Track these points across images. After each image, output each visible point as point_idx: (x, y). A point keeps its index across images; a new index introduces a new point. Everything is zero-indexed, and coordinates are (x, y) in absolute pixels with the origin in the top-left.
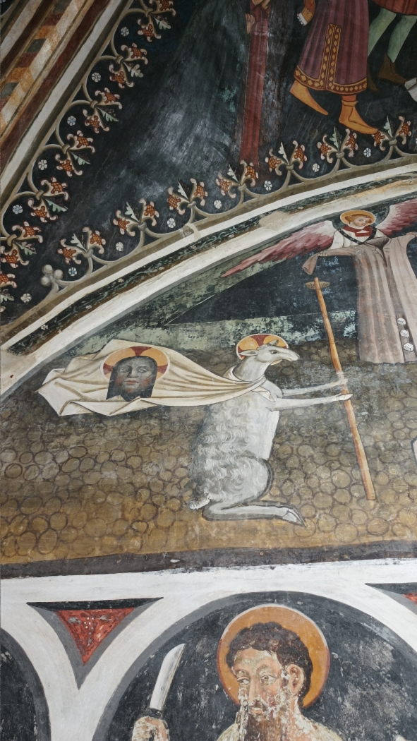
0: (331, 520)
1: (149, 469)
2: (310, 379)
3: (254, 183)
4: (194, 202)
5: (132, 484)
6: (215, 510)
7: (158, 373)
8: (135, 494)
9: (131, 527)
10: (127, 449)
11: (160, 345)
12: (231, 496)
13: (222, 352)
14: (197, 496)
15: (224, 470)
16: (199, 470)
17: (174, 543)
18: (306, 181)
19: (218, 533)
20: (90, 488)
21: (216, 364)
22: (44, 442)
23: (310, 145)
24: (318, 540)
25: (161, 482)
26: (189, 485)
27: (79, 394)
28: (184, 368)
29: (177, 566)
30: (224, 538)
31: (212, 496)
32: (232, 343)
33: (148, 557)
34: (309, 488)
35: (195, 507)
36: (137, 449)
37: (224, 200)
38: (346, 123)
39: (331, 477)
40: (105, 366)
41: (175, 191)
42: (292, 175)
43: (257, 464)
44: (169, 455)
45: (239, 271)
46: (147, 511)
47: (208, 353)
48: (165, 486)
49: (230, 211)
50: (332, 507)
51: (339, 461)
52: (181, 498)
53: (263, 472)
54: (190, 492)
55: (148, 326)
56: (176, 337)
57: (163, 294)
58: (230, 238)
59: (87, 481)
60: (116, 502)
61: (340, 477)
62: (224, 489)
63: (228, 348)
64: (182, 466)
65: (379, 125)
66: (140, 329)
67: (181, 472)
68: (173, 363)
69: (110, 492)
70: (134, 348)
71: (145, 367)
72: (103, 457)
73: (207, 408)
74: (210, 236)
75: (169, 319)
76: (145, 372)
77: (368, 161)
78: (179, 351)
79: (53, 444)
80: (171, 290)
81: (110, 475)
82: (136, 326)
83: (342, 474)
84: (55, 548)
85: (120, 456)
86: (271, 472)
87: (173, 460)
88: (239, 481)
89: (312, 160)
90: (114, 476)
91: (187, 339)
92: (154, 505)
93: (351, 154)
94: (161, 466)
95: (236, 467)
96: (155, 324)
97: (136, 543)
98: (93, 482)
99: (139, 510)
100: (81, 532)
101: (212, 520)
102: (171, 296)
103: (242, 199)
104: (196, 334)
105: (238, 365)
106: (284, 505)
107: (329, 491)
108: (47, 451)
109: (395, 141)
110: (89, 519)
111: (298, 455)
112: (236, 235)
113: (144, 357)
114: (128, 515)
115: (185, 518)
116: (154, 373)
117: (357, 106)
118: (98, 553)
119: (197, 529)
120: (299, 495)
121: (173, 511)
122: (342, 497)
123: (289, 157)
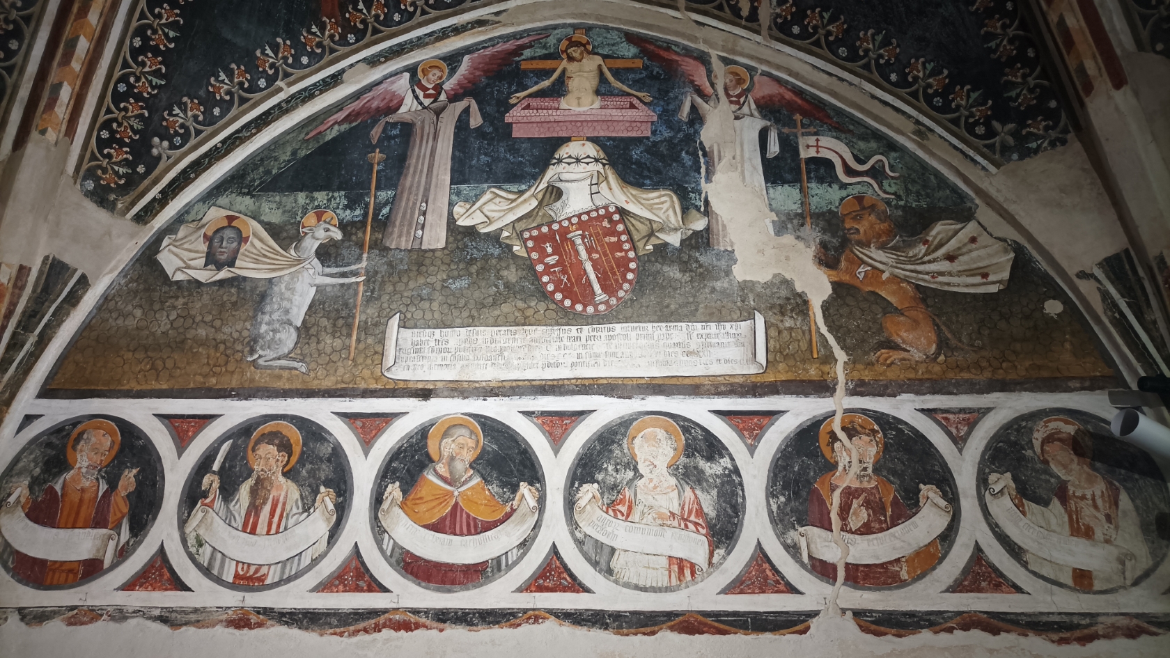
0: (325, 372)
1: (226, 330)
2: (343, 260)
3: (337, 38)
4: (281, 61)
5: (215, 339)
6: (261, 362)
7: (243, 244)
8: (216, 348)
9: (212, 370)
10: (214, 313)
11: (246, 215)
12: (272, 353)
13: (290, 227)
14: (252, 351)
15: (271, 333)
16: (257, 332)
17: (234, 383)
18: (387, 30)
19: (260, 377)
20: (189, 341)
21: (284, 239)
22: (161, 302)
24: (315, 385)
25: (232, 340)
26: (248, 343)
27: (185, 262)
28: (261, 240)
29: (235, 396)
30: (263, 381)
31: (261, 352)
32: (299, 219)
33: (220, 390)
34: (318, 350)
35: (249, 359)
36: (220, 313)
37: (311, 55)
39: (332, 343)
40: (205, 235)
41: (263, 53)
42: (375, 27)
43: (292, 330)
44: (240, 319)
45: (320, 132)
46: (222, 360)
47: (280, 227)
48: (234, 342)
49: (317, 65)
50: (328, 363)
51: (340, 331)
52: (242, 352)
53: (294, 335)
54: (248, 349)
55: (240, 193)
56: (260, 208)
57: (255, 157)
58: (316, 96)
59: (188, 336)
60: (204, 352)
61: (338, 343)
62: (269, 347)
63: (295, 223)
64: (246, 329)
66: (234, 195)
67: (245, 333)
68: (255, 235)
69: (201, 345)
70: (228, 217)
71: (233, 238)
72: (198, 318)
73: (270, 280)
74: (299, 92)
75: (257, 186)
76: (232, 243)
77: (450, 6)
78: (260, 222)
79: (167, 304)
80: (262, 152)
81: (202, 332)
82: (232, 192)
83: (340, 341)
84: (168, 380)
85: (208, 318)
86: (299, 337)
87: (242, 323)
88: (278, 342)
89: (392, 10)
90: (204, 334)
91: (267, 210)
92: (227, 356)
93: (432, 2)
94: (233, 328)
95: (279, 332)
96: (246, 190)
97: (213, 380)
98: (191, 337)
99: (217, 359)
100: (183, 371)
101: (258, 368)
102: (262, 160)
103: (327, 53)
104: (274, 206)
105: (299, 241)
106: (301, 361)
107: (329, 353)
108: (163, 309)
110: (188, 363)
111: (318, 325)
112: (322, 92)
113: (234, 227)
114: (210, 362)
115: (243, 366)
116: (240, 244)
118: (192, 385)
119: (248, 374)
120: (311, 355)
121: (237, 361)
122: (335, 357)
123: (369, 11)
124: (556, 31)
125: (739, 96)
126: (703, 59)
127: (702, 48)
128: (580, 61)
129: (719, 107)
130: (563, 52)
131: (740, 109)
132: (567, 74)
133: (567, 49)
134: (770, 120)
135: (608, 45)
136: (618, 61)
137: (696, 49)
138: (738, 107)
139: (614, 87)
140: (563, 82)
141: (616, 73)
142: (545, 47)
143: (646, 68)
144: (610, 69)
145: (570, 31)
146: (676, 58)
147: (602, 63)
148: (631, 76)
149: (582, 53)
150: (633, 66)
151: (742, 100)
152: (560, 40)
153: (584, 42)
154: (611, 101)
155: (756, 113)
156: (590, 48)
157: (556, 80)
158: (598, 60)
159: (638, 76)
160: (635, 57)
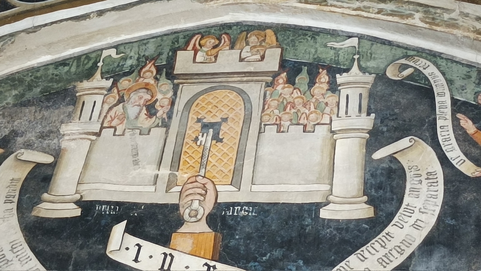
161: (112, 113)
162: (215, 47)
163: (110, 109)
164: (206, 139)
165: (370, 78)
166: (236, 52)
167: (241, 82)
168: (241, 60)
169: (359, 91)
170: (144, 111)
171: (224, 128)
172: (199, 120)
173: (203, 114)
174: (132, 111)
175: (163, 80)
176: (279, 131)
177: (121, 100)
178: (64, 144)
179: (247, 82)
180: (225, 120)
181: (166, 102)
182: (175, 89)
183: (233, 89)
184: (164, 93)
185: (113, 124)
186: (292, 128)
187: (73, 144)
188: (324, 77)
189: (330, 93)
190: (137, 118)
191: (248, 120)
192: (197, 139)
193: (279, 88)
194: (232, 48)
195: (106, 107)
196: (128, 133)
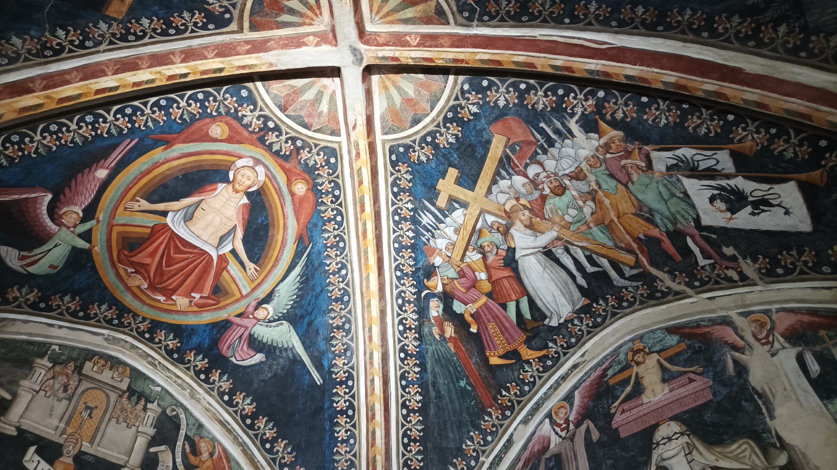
3: (500, 417)
4: (478, 445)
18: (525, 399)
23: (517, 380)
38: (528, 358)
42: (517, 401)
49: (497, 439)
65: (546, 347)
77: (552, 366)
89: (522, 386)
93: (541, 369)
103: (499, 428)
109: (560, 348)
117: (527, 347)
123: (510, 394)
124: (623, 349)
125: (767, 337)
126: (727, 322)
127: (722, 314)
128: (644, 362)
129: (755, 352)
130: (631, 361)
131: (772, 347)
132: (640, 376)
133: (633, 358)
134: (800, 346)
135: (658, 342)
136: (668, 351)
137: (719, 317)
138: (770, 346)
139: (673, 371)
140: (639, 382)
141: (670, 360)
142: (619, 363)
143: (689, 347)
144: (665, 359)
145: (630, 344)
146: (707, 330)
147: (659, 357)
148: (682, 358)
149: (643, 357)
150: (680, 349)
151: (771, 339)
152: (627, 354)
153: (642, 348)
154: (675, 383)
155: (786, 345)
156: (647, 350)
157: (634, 383)
158: (655, 356)
159: (686, 356)
160: (679, 343)
161: (47, 383)
162: (104, 366)
163: (47, 380)
164: (85, 414)
165: (160, 410)
166: (111, 373)
167: (109, 390)
168: (112, 378)
169: (154, 415)
170: (62, 388)
171: (95, 412)
172: (85, 403)
173: (88, 400)
174: (57, 386)
175: (76, 375)
176: (117, 423)
177: (53, 378)
178: (19, 391)
179: (112, 391)
180: (96, 407)
181: (73, 387)
182: (80, 381)
183: (104, 392)
184: (74, 382)
185: (47, 389)
186: (123, 423)
187: (23, 393)
188: (143, 402)
189: (142, 412)
190: (58, 390)
191: (106, 411)
192: (81, 413)
193: (124, 399)
194: (110, 369)
195: (45, 378)
196: (51, 398)
